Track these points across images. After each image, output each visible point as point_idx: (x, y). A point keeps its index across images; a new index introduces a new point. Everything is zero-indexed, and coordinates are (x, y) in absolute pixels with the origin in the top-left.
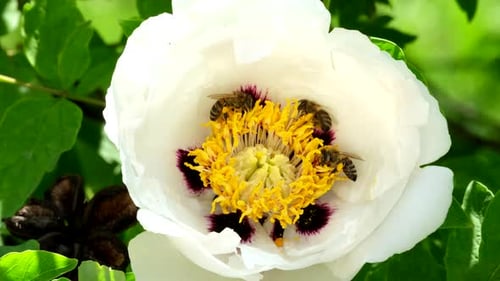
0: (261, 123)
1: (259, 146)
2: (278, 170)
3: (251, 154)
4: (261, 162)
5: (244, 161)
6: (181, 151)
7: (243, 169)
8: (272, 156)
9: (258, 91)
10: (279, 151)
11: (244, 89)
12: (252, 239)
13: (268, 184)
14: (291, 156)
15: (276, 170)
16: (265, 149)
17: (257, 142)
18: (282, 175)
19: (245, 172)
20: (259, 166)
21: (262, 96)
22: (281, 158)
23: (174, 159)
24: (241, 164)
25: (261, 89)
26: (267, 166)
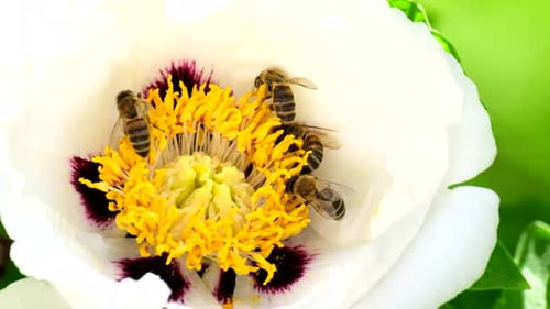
0: (202, 119)
1: (198, 155)
2: (228, 190)
3: (187, 166)
4: (202, 179)
5: (176, 175)
6: (78, 160)
7: (172, 189)
8: (218, 170)
9: (198, 69)
10: (229, 163)
11: (177, 66)
12: (185, 298)
13: (211, 214)
14: (248, 171)
15: (224, 190)
16: (208, 159)
17: (195, 148)
18: (234, 200)
19: (176, 194)
20: (198, 185)
21: (205, 77)
22: (232, 173)
23: (67, 171)
24: (170, 181)
25: (203, 67)
26: (210, 183)
